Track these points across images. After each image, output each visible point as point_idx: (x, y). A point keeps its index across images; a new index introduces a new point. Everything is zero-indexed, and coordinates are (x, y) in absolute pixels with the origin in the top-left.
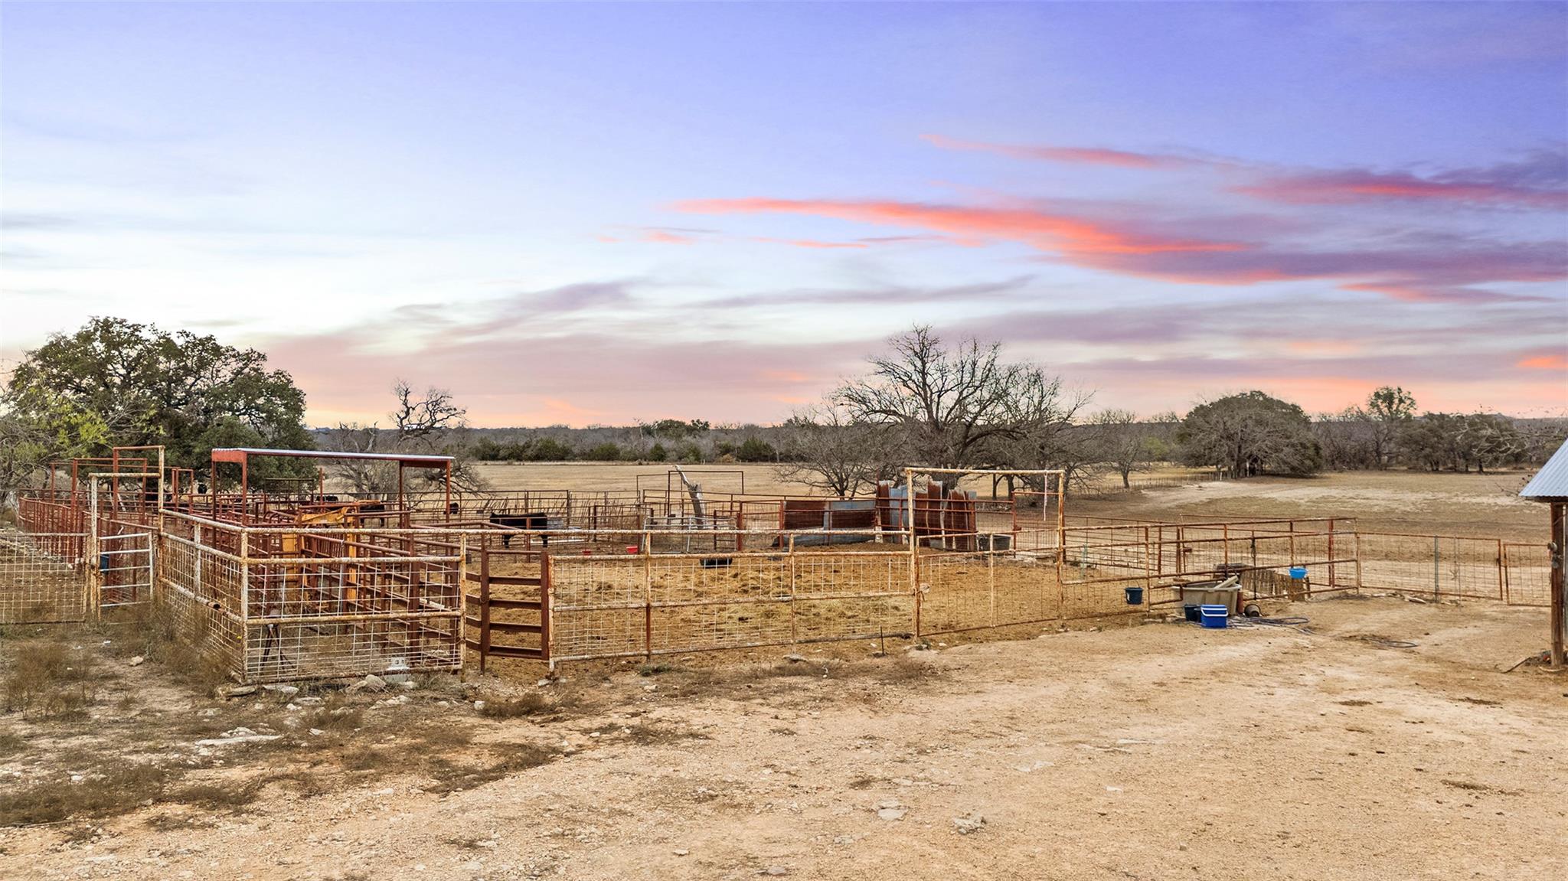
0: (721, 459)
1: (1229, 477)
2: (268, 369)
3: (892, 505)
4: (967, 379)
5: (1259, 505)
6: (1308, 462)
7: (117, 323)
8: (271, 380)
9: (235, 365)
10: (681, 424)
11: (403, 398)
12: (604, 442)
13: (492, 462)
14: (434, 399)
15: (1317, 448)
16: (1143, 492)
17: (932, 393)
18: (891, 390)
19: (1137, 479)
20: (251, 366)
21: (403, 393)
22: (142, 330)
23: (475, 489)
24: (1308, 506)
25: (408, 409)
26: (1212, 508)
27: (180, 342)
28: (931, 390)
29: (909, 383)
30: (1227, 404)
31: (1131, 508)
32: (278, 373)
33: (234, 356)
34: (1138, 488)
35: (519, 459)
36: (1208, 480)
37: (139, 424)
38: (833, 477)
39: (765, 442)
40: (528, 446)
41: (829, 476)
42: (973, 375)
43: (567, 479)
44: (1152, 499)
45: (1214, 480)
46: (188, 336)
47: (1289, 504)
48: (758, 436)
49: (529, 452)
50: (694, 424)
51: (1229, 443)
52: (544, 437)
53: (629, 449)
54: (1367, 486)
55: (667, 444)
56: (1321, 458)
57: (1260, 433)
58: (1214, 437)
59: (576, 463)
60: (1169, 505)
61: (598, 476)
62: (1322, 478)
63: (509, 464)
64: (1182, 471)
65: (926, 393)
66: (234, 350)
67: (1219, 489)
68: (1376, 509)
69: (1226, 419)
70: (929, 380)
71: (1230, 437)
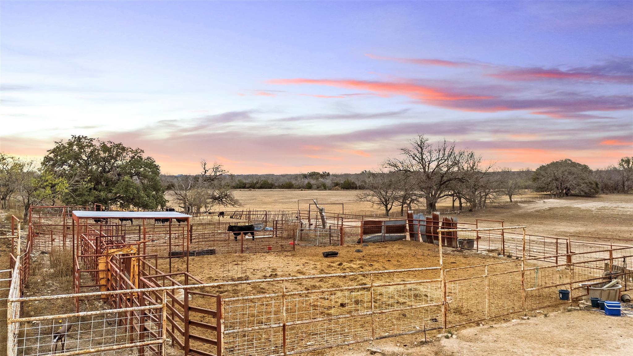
0: (335, 188)
1: (557, 197)
2: (144, 156)
3: (414, 222)
4: (441, 156)
5: (573, 211)
6: (592, 190)
7: (83, 138)
8: (146, 161)
9: (131, 155)
10: (318, 174)
11: (204, 166)
12: (287, 181)
13: (243, 190)
14: (216, 166)
15: (597, 184)
16: (519, 204)
17: (425, 162)
18: (407, 161)
19: (515, 198)
20: (138, 155)
21: (204, 164)
22: (94, 141)
23: (233, 203)
24: (597, 211)
25: (206, 171)
26: (551, 212)
27: (109, 145)
28: (425, 161)
29: (416, 158)
30: (555, 165)
31: (515, 212)
32: (149, 158)
33: (131, 151)
34: (516, 202)
35: (254, 188)
36: (547, 198)
37: (84, 183)
38: (382, 198)
39: (353, 181)
40: (257, 183)
41: (381, 199)
42: (444, 154)
43: (272, 197)
44: (523, 208)
45: (550, 198)
46: (111, 143)
47: (588, 210)
48: (349, 179)
49: (258, 185)
50: (324, 173)
51: (557, 182)
52: (263, 179)
53: (297, 184)
54: (621, 201)
55: (313, 182)
56: (598, 188)
57: (570, 178)
58: (550, 179)
59: (276, 190)
60: (531, 210)
61: (285, 196)
62: (599, 197)
63: (250, 190)
64: (535, 194)
65: (423, 162)
66: (131, 148)
67: (553, 203)
68: (628, 213)
69: (555, 172)
70: (424, 157)
71: (557, 180)
